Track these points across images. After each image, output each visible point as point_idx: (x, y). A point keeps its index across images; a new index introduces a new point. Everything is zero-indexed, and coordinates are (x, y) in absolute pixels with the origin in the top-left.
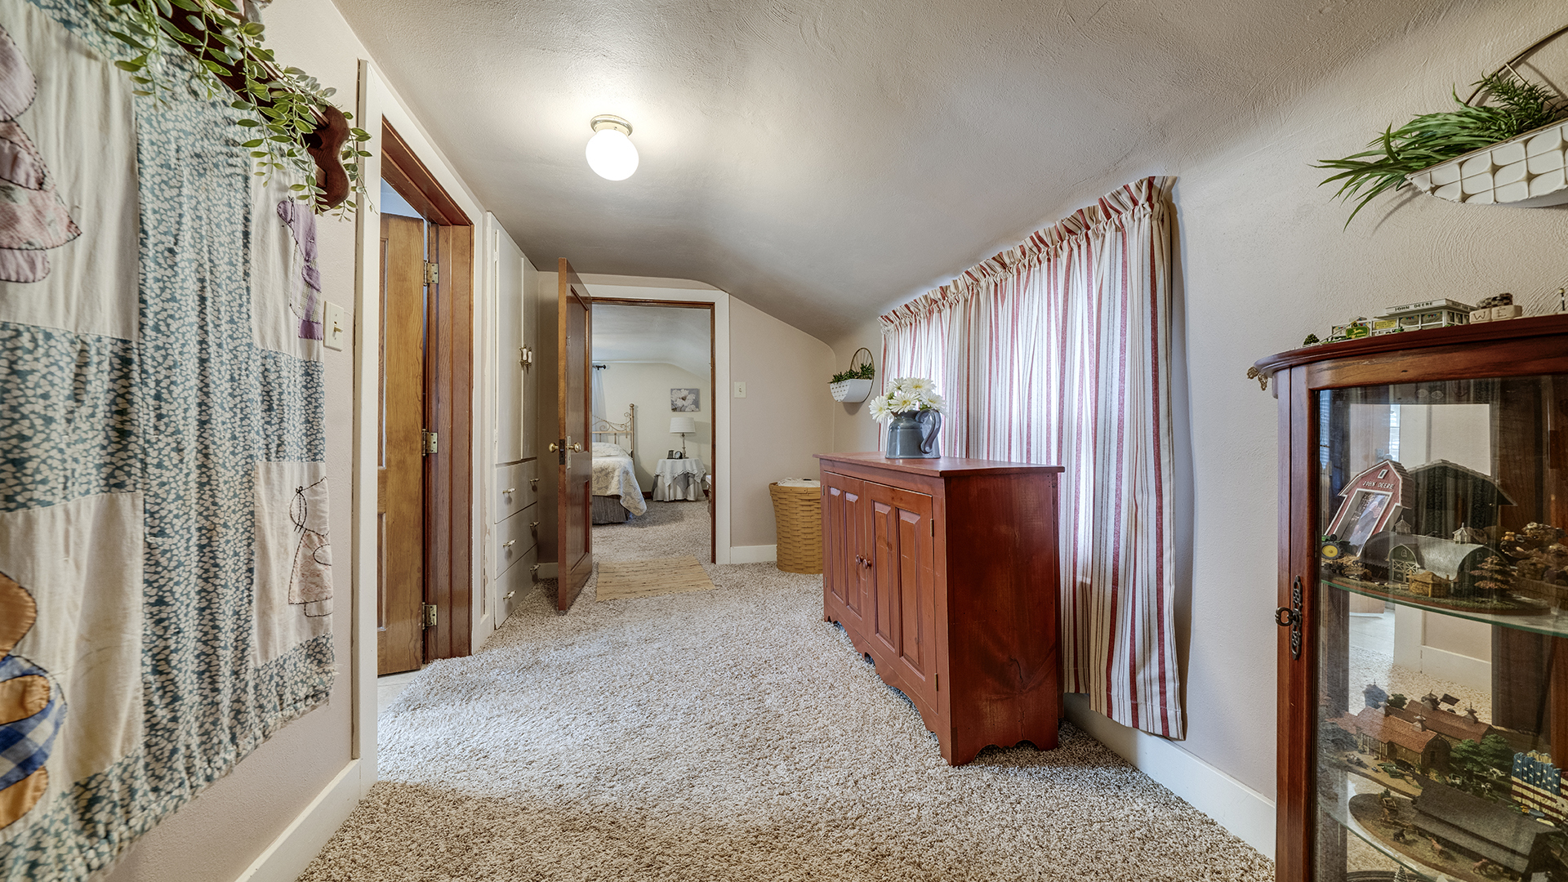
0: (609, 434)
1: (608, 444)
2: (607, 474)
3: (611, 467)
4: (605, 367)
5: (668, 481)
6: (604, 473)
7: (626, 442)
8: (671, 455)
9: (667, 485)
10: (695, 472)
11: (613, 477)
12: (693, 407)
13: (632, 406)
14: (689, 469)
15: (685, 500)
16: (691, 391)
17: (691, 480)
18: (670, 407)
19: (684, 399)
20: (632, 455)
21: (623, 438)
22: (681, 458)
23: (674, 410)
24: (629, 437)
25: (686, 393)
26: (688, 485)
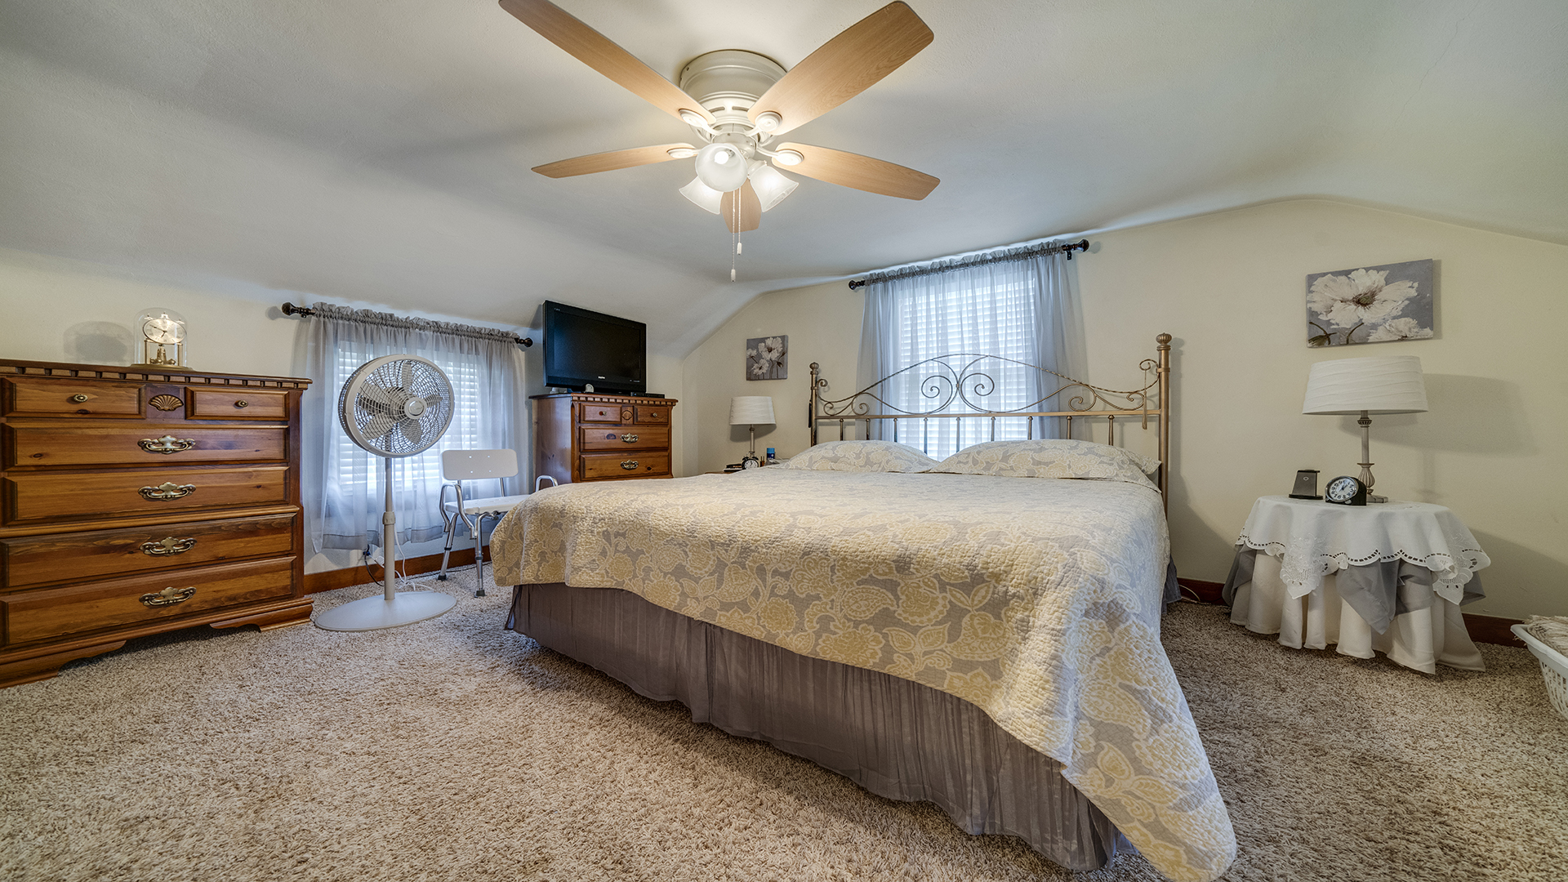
0: (1096, 418)
1: (1084, 445)
2: (999, 606)
3: (1021, 571)
4: (1085, 245)
5: (1299, 581)
6: (982, 594)
7: (1143, 442)
8: (1305, 486)
9: (1295, 593)
10: (1443, 562)
11: (1025, 627)
12: (1406, 325)
13: (1165, 341)
14: (1406, 545)
15: (1381, 660)
16: (1396, 272)
17: (1415, 592)
18: (1303, 332)
19: (1364, 301)
20: (1161, 478)
21: (1133, 429)
22: (1361, 497)
23: (1322, 338)
24: (1153, 426)
25: (1378, 278)
26: (1401, 607)
